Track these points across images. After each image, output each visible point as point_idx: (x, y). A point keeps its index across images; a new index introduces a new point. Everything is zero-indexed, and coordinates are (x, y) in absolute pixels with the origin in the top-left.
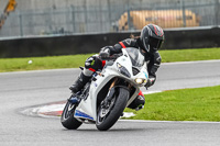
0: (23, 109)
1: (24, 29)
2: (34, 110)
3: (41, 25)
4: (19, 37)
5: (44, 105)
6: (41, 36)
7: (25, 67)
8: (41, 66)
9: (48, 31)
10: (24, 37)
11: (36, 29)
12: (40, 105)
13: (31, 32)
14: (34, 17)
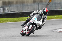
0: (53, 30)
1: (54, 7)
2: (56, 30)
3: (59, 6)
4: (52, 10)
5: (59, 29)
6: (59, 9)
7: (54, 18)
8: (59, 18)
9: (61, 8)
10: (54, 10)
11: (57, 7)
12: (58, 29)
13: (56, 8)
14: (57, 4)
